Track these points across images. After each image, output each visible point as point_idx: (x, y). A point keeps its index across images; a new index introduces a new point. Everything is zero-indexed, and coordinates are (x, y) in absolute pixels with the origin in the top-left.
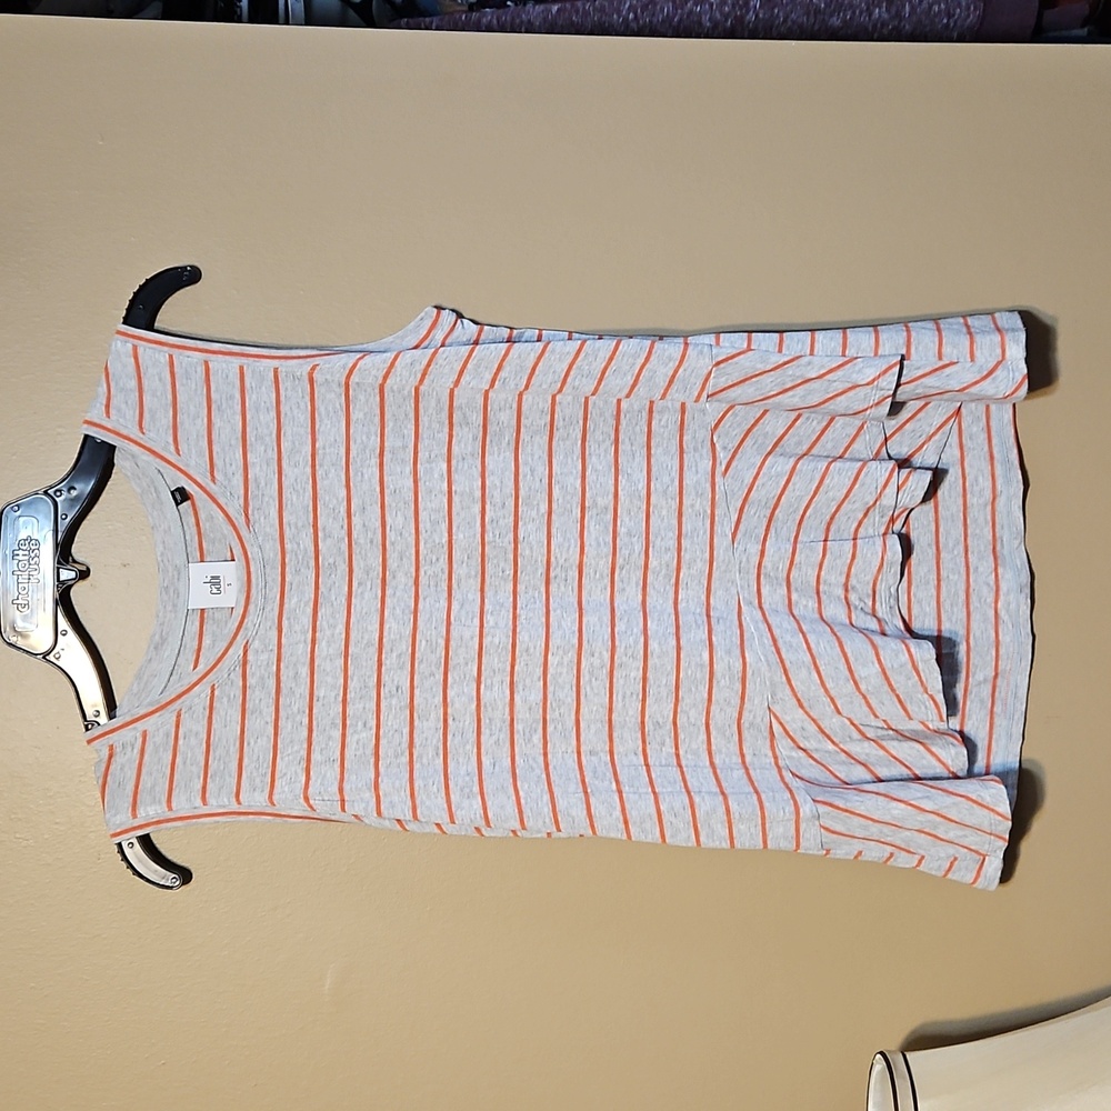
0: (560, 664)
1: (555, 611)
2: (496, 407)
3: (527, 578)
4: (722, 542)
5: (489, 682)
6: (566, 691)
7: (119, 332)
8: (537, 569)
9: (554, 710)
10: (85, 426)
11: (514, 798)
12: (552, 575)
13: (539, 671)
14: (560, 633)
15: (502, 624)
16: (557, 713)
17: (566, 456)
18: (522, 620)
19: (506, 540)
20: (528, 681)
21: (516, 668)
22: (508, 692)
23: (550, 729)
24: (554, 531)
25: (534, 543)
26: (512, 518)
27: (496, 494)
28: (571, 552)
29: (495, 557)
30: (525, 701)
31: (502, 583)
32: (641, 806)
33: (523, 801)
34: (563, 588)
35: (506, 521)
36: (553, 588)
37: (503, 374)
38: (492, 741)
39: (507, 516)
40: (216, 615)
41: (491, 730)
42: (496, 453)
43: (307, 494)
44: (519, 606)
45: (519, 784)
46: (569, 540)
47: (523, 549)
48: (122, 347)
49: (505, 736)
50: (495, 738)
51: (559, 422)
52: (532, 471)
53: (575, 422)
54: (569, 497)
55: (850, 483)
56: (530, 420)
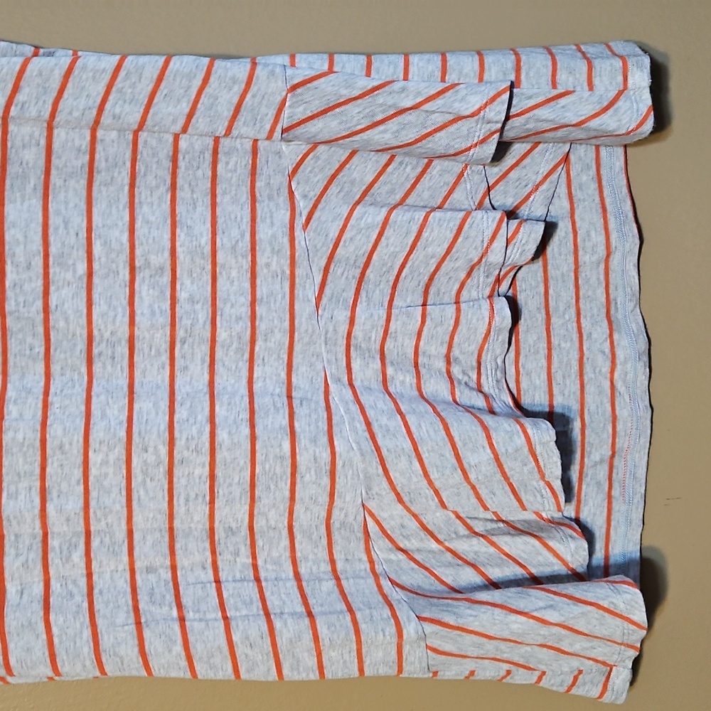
0: (105, 463)
1: (98, 396)
2: (18, 143)
3: (62, 356)
4: (304, 308)
5: (13, 488)
6: (113, 495)
8: (75, 345)
9: (99, 520)
11: (44, 636)
12: (95, 351)
13: (78, 473)
14: (104, 423)
15: (28, 414)
16: (103, 523)
17: (110, 205)
18: (54, 410)
19: (33, 309)
20: (64, 486)
21: (48, 470)
22: (37, 501)
23: (95, 543)
24: (95, 296)
25: (70, 312)
26: (40, 282)
27: (19, 250)
28: (118, 324)
29: (21, 330)
30: (60, 510)
31: (31, 363)
32: (207, 636)
33: (56, 640)
34: (109, 368)
35: (33, 285)
36: (97, 367)
37: (20, 97)
38: (18, 563)
39: (34, 278)
41: (17, 548)
42: (19, 200)
44: (52, 390)
45: (52, 617)
46: (115, 308)
47: (56, 319)
49: (36, 555)
50: (22, 559)
51: (100, 163)
52: (66, 223)
53: (120, 163)
54: (113, 255)
55: (452, 236)
56: (64, 159)
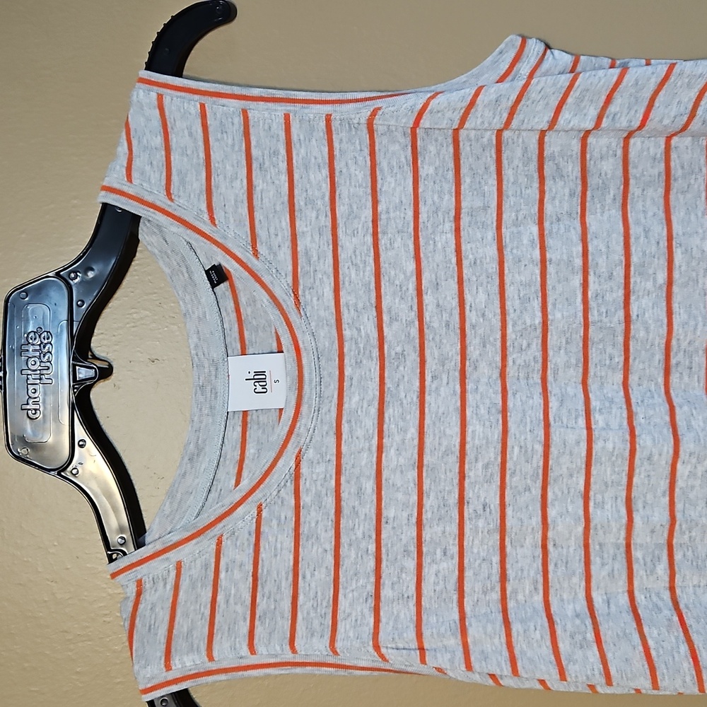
0: (692, 475)
1: (681, 407)
2: (596, 154)
3: (641, 366)
5: (599, 497)
6: (699, 508)
7: (142, 81)
8: (653, 355)
9: (683, 533)
10: (103, 193)
11: (641, 648)
12: (673, 361)
13: (664, 484)
14: (692, 434)
15: (614, 424)
16: (686, 537)
17: (688, 212)
18: (639, 420)
19: (616, 319)
20: (649, 496)
21: (635, 480)
22: (623, 511)
23: (678, 556)
24: (675, 306)
25: (650, 322)
26: (621, 292)
27: (602, 261)
28: (698, 333)
29: (601, 340)
30: (647, 520)
31: (610, 373)
33: (653, 653)
34: (686, 378)
35: (615, 295)
36: (674, 378)
37: (612, 108)
38: (604, 573)
39: (615, 288)
40: (261, 419)
41: (602, 558)
42: (598, 211)
43: (368, 268)
44: (633, 401)
45: (646, 630)
46: (695, 318)
47: (637, 330)
48: (144, 97)
49: (620, 565)
50: (607, 568)
51: (677, 171)
52: (647, 231)
53: (697, 170)
54: (694, 263)
56: (640, 169)
